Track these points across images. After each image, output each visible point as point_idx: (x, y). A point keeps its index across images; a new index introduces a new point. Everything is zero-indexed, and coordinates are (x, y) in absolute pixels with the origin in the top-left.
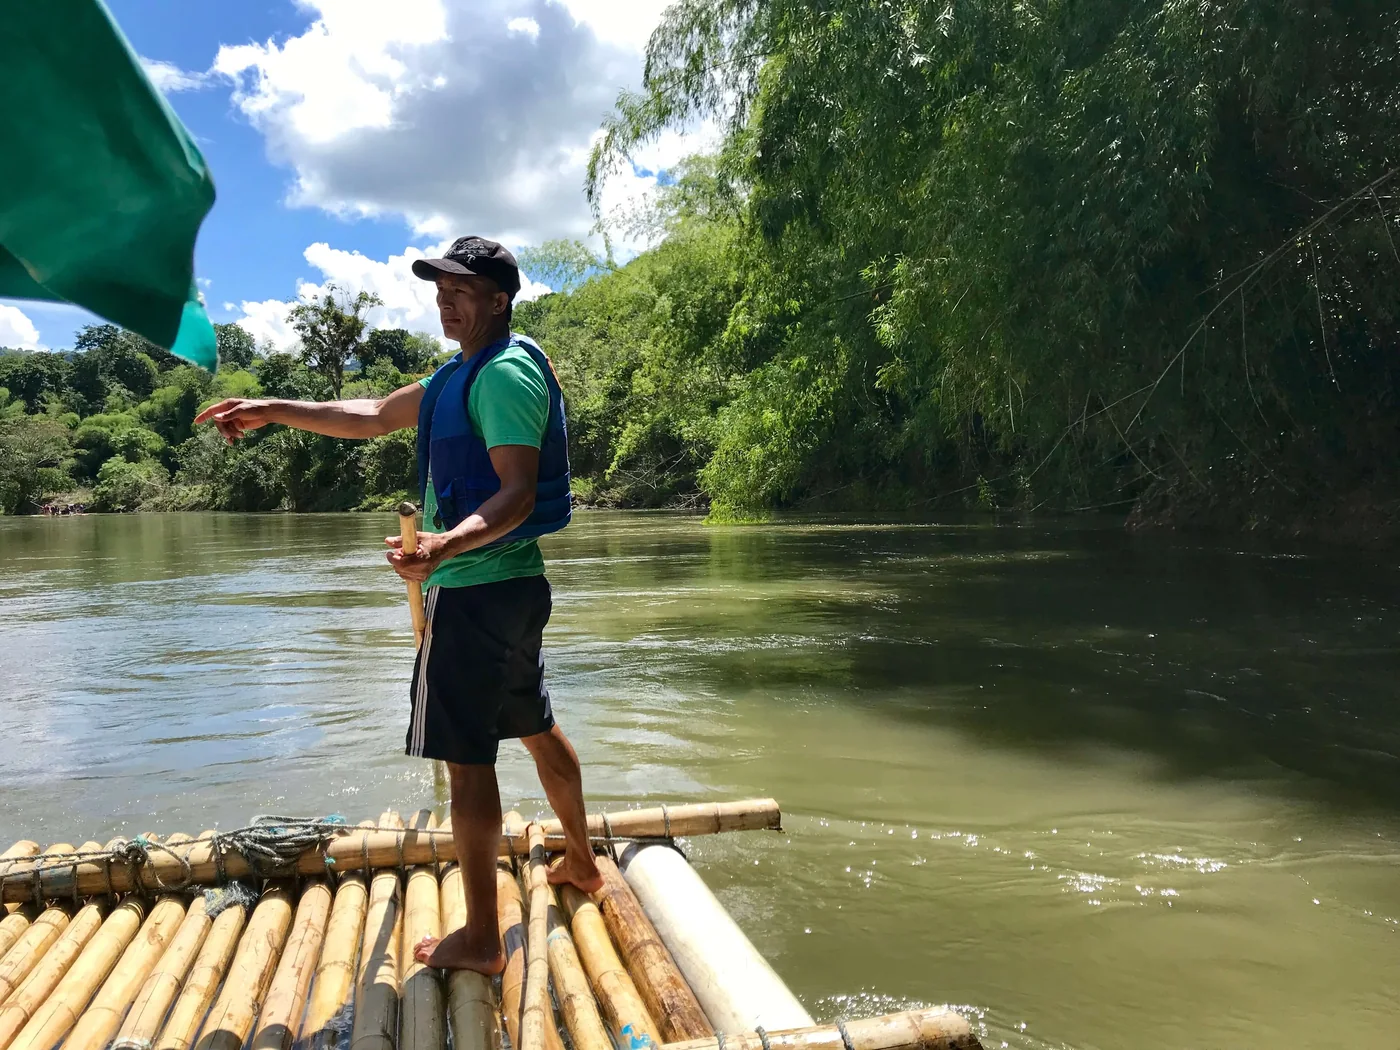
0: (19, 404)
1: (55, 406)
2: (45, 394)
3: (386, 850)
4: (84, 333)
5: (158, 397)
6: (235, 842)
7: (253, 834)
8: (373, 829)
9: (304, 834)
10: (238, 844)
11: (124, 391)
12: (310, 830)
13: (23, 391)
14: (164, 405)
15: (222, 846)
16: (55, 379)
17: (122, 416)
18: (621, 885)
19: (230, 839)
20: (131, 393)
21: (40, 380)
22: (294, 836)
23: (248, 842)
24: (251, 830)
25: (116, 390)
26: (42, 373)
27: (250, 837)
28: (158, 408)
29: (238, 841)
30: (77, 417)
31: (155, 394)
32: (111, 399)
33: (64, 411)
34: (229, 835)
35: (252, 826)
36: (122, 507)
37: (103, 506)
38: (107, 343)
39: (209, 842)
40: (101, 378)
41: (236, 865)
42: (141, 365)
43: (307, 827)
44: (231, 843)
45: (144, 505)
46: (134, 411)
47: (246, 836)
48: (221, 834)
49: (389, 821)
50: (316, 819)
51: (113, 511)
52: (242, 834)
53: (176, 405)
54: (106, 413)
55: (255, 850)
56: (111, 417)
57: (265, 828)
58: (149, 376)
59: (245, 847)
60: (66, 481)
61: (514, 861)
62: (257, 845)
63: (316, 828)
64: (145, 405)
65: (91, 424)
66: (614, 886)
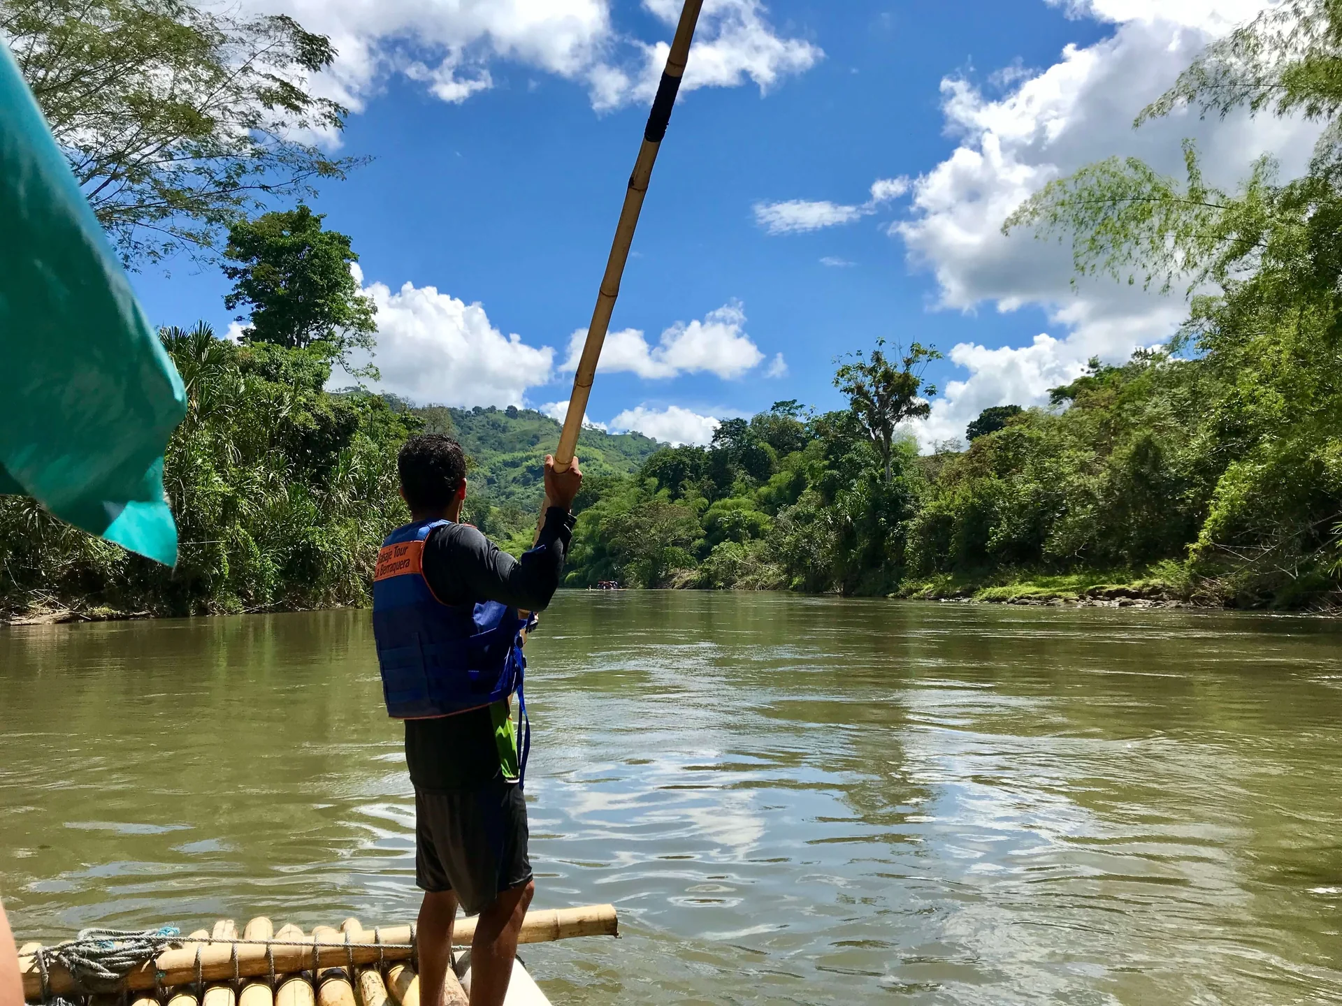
0: (665, 492)
1: (690, 493)
2: (686, 482)
3: (220, 965)
4: (719, 427)
5: (775, 482)
6: (61, 956)
7: (81, 948)
8: (205, 941)
9: (136, 948)
10: (65, 960)
11: (748, 477)
12: (142, 943)
13: (669, 480)
14: (779, 489)
15: (47, 960)
16: (695, 469)
17: (744, 500)
18: (460, 996)
19: (55, 953)
20: (754, 479)
21: (683, 470)
22: (124, 950)
23: (75, 957)
24: (78, 944)
25: (741, 476)
26: (684, 463)
27: (77, 952)
28: (774, 492)
29: (64, 955)
30: (706, 501)
31: (772, 479)
32: (737, 485)
33: (697, 496)
34: (56, 949)
35: (81, 939)
36: (722, 584)
37: (706, 584)
38: (737, 435)
39: (32, 957)
40: (730, 466)
41: (62, 980)
42: (764, 452)
43: (138, 940)
44: (57, 958)
45: (739, 583)
46: (755, 495)
47: (74, 951)
48: (47, 948)
49: (224, 930)
50: (149, 931)
51: (715, 588)
52: (70, 948)
53: (787, 488)
54: (731, 498)
55: (83, 965)
56: (735, 500)
57: (95, 942)
58: (769, 463)
59: (72, 962)
60: (686, 559)
61: (351, 970)
62: (85, 961)
63: (149, 941)
64: (764, 490)
65: (718, 507)
66: (453, 996)
